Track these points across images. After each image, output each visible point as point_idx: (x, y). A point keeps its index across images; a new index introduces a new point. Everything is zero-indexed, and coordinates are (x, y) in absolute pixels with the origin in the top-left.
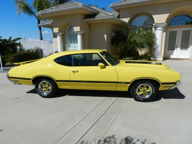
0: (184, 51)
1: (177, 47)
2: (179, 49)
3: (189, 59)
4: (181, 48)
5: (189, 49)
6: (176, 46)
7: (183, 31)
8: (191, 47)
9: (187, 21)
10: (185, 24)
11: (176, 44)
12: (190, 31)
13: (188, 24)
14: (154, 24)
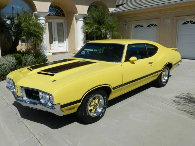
0: (61, 44)
1: (55, 41)
2: (57, 42)
3: (67, 52)
4: (58, 42)
5: (65, 42)
6: (54, 39)
7: (57, 23)
8: (67, 39)
9: (59, 13)
10: (58, 15)
11: (54, 37)
12: (63, 23)
13: (60, 16)
14: (36, 12)
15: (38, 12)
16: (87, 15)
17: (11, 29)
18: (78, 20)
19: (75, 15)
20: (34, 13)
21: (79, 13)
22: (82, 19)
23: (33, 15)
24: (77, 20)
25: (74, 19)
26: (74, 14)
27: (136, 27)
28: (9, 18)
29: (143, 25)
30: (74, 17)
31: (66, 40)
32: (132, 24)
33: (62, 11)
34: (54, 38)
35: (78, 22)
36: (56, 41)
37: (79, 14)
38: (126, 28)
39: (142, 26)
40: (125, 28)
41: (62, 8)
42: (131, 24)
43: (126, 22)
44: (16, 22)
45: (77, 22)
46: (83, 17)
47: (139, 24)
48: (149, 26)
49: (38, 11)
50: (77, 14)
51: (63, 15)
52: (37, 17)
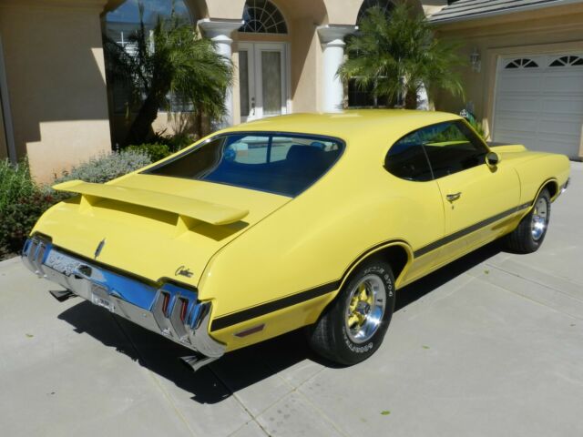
1: (254, 106)
2: (260, 111)
4: (265, 109)
5: (284, 109)
6: (251, 102)
7: (263, 53)
8: (290, 102)
9: (270, 23)
10: (266, 28)
11: (251, 97)
12: (279, 53)
13: (272, 30)
14: (207, 20)
15: (211, 19)
16: (357, 28)
17: (139, 72)
18: (326, 42)
19: (318, 28)
20: (199, 22)
21: (331, 21)
22: (340, 42)
23: (198, 28)
24: (323, 45)
25: (316, 39)
26: (317, 24)
27: (511, 66)
28: (131, 38)
29: (536, 61)
30: (316, 33)
31: (285, 106)
32: (500, 57)
33: (278, 16)
34: (253, 99)
35: (328, 49)
36: (258, 107)
37: (330, 25)
38: (479, 70)
39: (533, 65)
40: (473, 68)
41: (278, 7)
42: (497, 58)
43: (478, 52)
44: (151, 49)
45: (323, 49)
46: (342, 35)
47: (522, 57)
48: (556, 63)
49: (211, 16)
50: (327, 26)
51: (282, 29)
52: (208, 34)
